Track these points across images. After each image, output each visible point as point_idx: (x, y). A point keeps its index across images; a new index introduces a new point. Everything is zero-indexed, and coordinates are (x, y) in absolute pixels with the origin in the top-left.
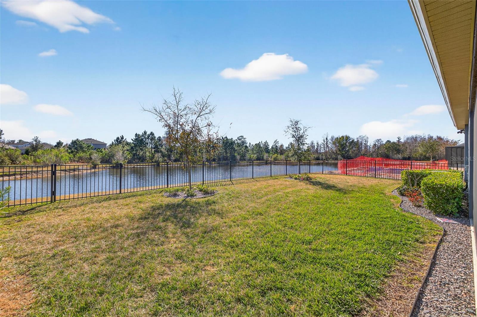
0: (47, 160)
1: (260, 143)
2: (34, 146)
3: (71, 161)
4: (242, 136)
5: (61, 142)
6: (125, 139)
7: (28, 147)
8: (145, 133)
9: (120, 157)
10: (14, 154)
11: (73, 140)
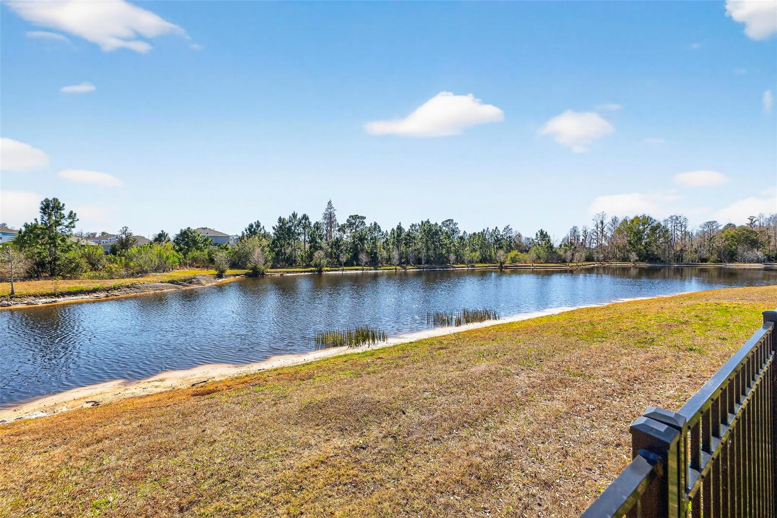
0: (145, 263)
1: (484, 230)
2: (124, 241)
3: (183, 265)
4: (450, 220)
5: (164, 234)
6: (262, 227)
7: (113, 242)
8: (294, 215)
9: (258, 256)
10: (94, 253)
11: (182, 230)
